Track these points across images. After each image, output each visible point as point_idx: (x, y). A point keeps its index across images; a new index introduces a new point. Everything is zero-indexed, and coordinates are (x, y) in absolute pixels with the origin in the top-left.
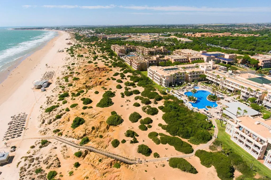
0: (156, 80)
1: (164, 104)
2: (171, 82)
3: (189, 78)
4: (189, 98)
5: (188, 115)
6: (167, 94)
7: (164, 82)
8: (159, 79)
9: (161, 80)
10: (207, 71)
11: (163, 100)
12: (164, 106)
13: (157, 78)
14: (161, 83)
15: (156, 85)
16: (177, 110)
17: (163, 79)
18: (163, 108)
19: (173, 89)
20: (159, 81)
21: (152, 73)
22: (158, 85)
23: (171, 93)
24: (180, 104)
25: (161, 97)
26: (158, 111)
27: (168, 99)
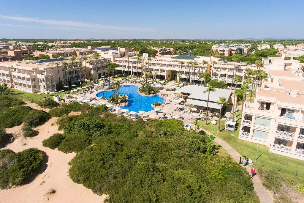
0: (20, 84)
1: (60, 129)
2: (60, 82)
3: (92, 72)
4: (111, 100)
5: (141, 133)
6: (57, 104)
7: (42, 84)
8: (28, 79)
9: (33, 79)
10: (116, 59)
11: (54, 119)
12: (62, 132)
13: (24, 79)
14: (34, 86)
15: (23, 95)
16: (106, 129)
17: (39, 76)
18: (62, 138)
19: (69, 93)
20: (30, 83)
21: (7, 73)
22: (30, 94)
23: (67, 101)
24: (102, 116)
25: (46, 113)
26: (45, 158)
27: (67, 112)
